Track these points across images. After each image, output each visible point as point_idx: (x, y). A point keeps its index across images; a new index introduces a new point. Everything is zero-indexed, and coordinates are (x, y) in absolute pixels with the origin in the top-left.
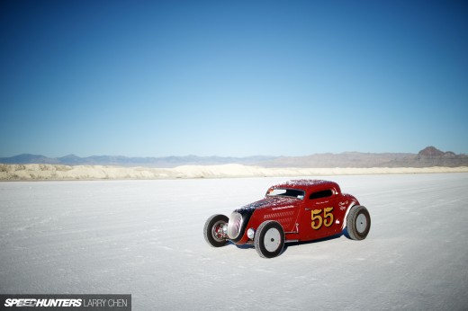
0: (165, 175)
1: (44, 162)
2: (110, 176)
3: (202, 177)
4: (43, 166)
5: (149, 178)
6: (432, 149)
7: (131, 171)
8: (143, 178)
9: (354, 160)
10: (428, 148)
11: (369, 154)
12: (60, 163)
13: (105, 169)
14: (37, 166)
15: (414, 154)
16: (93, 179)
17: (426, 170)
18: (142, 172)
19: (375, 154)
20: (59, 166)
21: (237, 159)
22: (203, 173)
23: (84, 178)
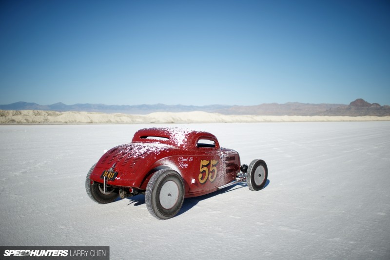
0: (141, 120)
1: (36, 109)
2: (94, 121)
3: (172, 123)
4: (36, 112)
5: (127, 123)
6: (361, 101)
7: (112, 116)
8: (122, 123)
9: (296, 109)
10: (357, 100)
11: (308, 104)
12: (50, 110)
13: (89, 115)
14: (31, 112)
15: (346, 105)
16: (80, 123)
17: (359, 118)
18: (121, 118)
19: (314, 105)
20: (50, 112)
21: (197, 107)
22: (173, 119)
23: (72, 123)
